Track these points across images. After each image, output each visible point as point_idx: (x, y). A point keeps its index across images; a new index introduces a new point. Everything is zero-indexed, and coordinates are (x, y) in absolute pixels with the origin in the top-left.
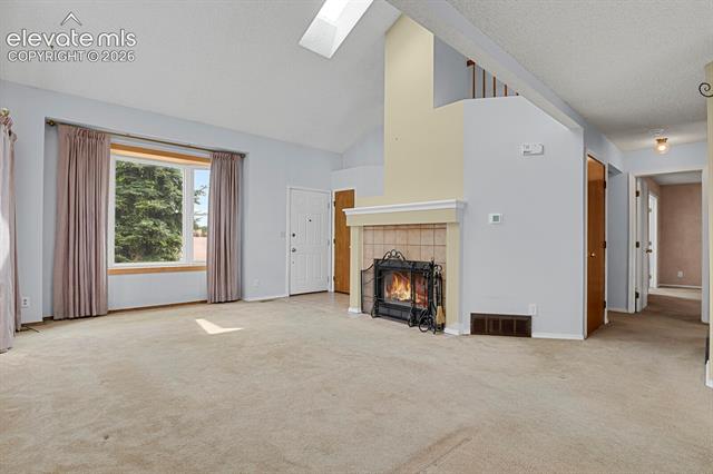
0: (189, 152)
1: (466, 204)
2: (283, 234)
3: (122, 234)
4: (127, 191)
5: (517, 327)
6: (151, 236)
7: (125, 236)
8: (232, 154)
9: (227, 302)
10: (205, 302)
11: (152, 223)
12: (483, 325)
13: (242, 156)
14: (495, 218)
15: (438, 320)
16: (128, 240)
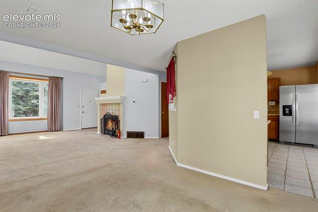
0: (40, 77)
1: (125, 97)
2: (79, 107)
3: (23, 106)
4: (25, 88)
5: (140, 135)
6: (36, 107)
7: (25, 107)
8: (57, 78)
9: (55, 131)
10: (47, 131)
11: (36, 101)
12: (131, 135)
13: (62, 78)
14: (134, 102)
15: (117, 134)
16: (26, 109)
